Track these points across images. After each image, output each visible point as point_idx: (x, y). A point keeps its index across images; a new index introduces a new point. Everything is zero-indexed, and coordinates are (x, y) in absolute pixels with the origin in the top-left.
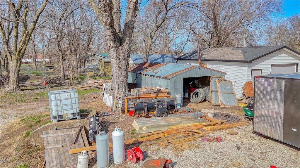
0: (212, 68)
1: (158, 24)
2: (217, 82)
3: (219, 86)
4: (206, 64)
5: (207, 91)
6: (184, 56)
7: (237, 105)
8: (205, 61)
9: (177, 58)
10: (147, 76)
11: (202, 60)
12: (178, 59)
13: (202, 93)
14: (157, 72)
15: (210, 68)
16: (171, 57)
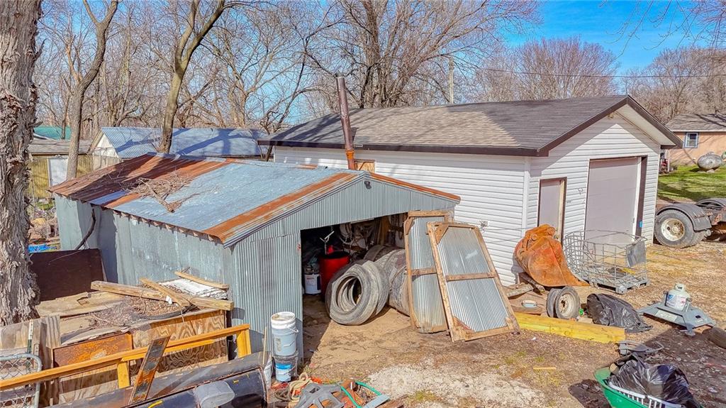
0: (395, 176)
1: (201, 28)
2: (432, 236)
3: (439, 251)
4: (373, 161)
5: (394, 271)
6: (293, 135)
7: (511, 326)
8: (369, 151)
9: (269, 138)
10: (134, 222)
11: (356, 148)
12: (272, 143)
13: (374, 284)
14: (178, 204)
15: (386, 175)
16: (250, 138)
